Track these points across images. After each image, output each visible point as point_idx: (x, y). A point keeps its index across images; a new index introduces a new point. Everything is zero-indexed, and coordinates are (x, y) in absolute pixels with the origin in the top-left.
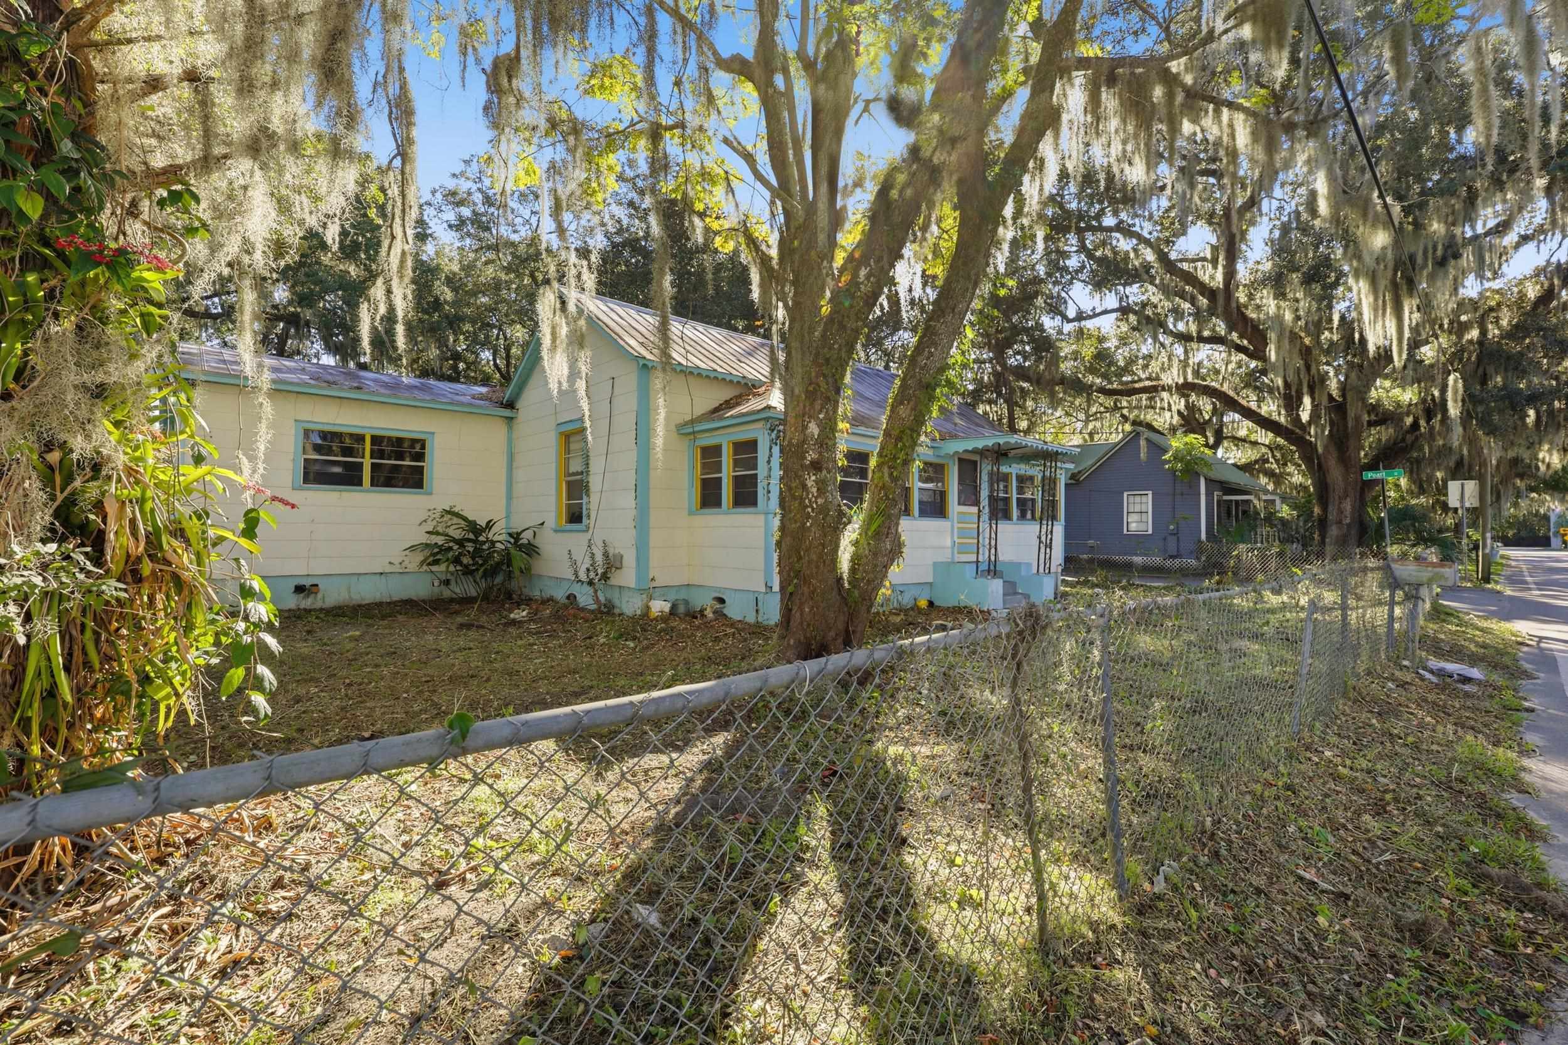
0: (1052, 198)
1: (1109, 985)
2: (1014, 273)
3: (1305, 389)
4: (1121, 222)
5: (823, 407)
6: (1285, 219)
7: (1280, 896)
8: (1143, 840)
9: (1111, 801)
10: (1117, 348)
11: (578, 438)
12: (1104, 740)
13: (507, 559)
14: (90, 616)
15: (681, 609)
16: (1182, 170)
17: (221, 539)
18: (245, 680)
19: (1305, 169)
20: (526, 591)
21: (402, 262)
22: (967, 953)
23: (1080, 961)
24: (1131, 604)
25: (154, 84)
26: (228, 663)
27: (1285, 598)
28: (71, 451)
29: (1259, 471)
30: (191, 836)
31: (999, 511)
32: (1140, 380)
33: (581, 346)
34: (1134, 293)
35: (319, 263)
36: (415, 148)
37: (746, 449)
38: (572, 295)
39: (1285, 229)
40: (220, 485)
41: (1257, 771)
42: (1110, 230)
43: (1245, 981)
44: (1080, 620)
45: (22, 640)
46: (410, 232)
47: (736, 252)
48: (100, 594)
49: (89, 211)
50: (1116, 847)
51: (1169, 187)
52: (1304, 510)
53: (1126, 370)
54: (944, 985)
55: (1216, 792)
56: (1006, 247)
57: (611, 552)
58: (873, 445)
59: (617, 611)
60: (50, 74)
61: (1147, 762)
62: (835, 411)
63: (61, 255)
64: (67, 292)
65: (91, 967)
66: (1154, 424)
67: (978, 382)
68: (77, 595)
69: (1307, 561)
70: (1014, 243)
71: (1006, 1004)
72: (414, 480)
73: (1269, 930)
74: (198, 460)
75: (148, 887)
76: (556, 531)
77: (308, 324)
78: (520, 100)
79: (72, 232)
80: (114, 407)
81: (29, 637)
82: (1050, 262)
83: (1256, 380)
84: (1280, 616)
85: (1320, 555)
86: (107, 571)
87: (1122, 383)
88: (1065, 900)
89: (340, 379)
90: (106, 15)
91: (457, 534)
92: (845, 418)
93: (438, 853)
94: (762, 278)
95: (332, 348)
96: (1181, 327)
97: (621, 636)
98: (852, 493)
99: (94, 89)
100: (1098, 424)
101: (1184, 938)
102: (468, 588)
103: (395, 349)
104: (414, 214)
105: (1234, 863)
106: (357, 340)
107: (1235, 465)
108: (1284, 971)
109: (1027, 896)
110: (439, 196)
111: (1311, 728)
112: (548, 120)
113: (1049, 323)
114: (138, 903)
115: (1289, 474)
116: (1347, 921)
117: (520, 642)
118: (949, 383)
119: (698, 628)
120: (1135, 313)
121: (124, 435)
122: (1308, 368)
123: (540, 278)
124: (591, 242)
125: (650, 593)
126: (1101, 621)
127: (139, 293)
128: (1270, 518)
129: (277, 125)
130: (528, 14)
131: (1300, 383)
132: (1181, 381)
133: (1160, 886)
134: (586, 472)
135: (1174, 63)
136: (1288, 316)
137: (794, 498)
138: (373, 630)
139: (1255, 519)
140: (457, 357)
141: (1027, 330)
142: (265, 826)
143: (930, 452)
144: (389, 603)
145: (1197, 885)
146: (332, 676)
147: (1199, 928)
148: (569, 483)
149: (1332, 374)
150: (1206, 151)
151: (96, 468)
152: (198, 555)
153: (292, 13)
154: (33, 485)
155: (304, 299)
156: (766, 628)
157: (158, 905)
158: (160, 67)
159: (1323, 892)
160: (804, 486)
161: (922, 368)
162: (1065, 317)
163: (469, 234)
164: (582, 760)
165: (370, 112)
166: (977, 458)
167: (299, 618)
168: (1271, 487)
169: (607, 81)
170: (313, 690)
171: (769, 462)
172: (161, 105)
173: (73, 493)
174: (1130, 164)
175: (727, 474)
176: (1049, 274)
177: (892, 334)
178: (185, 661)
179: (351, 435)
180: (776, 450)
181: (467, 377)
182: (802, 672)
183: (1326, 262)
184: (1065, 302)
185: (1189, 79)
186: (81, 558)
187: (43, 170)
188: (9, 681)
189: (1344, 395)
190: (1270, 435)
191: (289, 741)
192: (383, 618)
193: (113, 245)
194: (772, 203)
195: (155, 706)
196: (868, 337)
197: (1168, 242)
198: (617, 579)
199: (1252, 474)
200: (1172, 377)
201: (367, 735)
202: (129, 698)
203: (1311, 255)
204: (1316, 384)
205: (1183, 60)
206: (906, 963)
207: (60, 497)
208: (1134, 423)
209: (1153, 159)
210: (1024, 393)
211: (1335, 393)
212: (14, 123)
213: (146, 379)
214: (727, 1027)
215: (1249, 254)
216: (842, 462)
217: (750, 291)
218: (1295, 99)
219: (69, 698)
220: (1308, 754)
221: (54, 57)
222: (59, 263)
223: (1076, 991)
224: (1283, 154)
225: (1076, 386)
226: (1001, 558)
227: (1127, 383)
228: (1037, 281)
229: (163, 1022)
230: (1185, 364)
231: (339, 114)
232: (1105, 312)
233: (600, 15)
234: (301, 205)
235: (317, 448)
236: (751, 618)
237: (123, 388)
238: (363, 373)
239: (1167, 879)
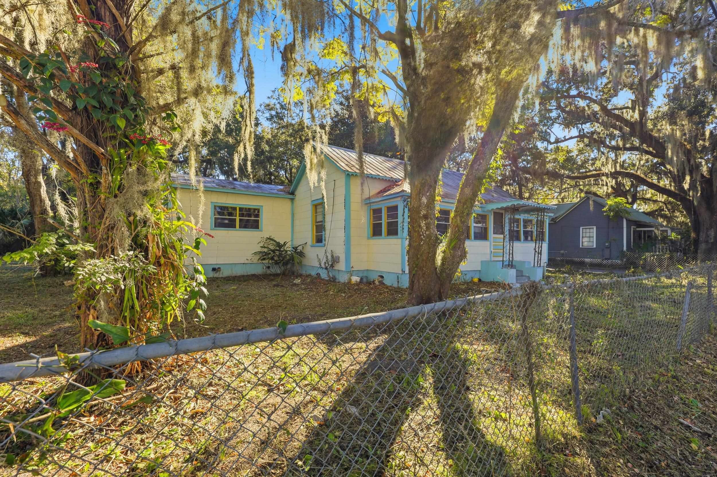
0: (543, 84)
1: (573, 464)
2: (522, 122)
3: (687, 172)
4: (580, 92)
5: (428, 190)
6: (676, 83)
7: (669, 431)
8: (591, 397)
9: (574, 377)
10: (577, 155)
11: (321, 206)
12: (570, 348)
13: (292, 258)
14: (144, 279)
15: (365, 280)
16: (615, 62)
17: (187, 250)
18: (196, 305)
19: (690, 55)
20: (300, 272)
21: (250, 135)
22: (500, 441)
23: (558, 452)
24: (586, 282)
25: (161, 72)
26: (191, 298)
27: (674, 281)
28: (137, 216)
29: (658, 216)
30: (180, 363)
31: (514, 237)
32: (590, 171)
33: (322, 167)
34: (587, 127)
35: (218, 138)
36: (254, 88)
37: (393, 210)
38: (319, 146)
39: (677, 88)
40: (186, 229)
41: (657, 368)
42: (574, 97)
43: (648, 471)
44: (558, 289)
45: (123, 287)
46: (253, 123)
47: (388, 122)
48: (147, 270)
49: (141, 124)
50: (577, 400)
51: (608, 72)
52: (685, 235)
53: (582, 166)
54: (489, 455)
55: (632, 377)
56: (519, 110)
57: (335, 255)
58: (452, 207)
59: (337, 281)
60: (126, 72)
61: (594, 360)
62: (434, 191)
63: (131, 141)
64: (134, 156)
65: (148, 409)
66: (598, 193)
67: (503, 175)
68: (140, 271)
69: (686, 261)
70: (524, 107)
71: (519, 467)
72: (255, 225)
73: (663, 447)
74: (179, 219)
75: (166, 382)
76: (312, 246)
77: (214, 163)
78: (295, 62)
79: (135, 132)
80: (150, 199)
81: (125, 286)
82: (541, 115)
83: (656, 169)
84: (670, 290)
85: (695, 258)
86: (150, 262)
87: (580, 173)
88: (550, 422)
89: (227, 185)
90: (144, 47)
91: (272, 247)
92: (439, 195)
93: (269, 377)
94: (400, 132)
95: (224, 173)
96: (614, 143)
97: (339, 291)
98: (443, 229)
99: (140, 76)
100: (567, 194)
101: (613, 447)
102: (277, 270)
103: (247, 171)
104: (254, 116)
105: (642, 413)
106: (233, 168)
107: (644, 213)
108: (671, 469)
109: (530, 419)
110: (263, 107)
111: (688, 348)
112: (307, 70)
113: (541, 145)
114: (163, 387)
115: (676, 217)
116: (710, 447)
117: (298, 293)
118: (490, 177)
119: (372, 289)
120: (587, 137)
121: (154, 210)
122: (689, 161)
123: (304, 138)
124: (325, 122)
125: (351, 273)
126: (570, 290)
127: (157, 155)
128: (665, 239)
129: (204, 84)
130: (299, 25)
131: (684, 169)
132: (613, 170)
133: (600, 420)
134: (323, 221)
135: (612, 8)
136: (678, 134)
137: (415, 231)
138: (241, 286)
139: (656, 240)
140: (271, 174)
141: (529, 149)
142: (205, 362)
143: (480, 209)
144: (247, 276)
145: (621, 421)
146: (226, 304)
147: (622, 442)
148: (316, 226)
149: (703, 163)
150: (629, 51)
151: (145, 223)
152: (179, 256)
153: (209, 37)
154: (125, 229)
155: (212, 153)
156: (402, 289)
157: (169, 389)
158: (162, 65)
159: (694, 431)
160: (420, 226)
161: (476, 170)
162: (549, 142)
163: (275, 122)
164: (324, 343)
165: (237, 75)
166: (503, 212)
167: (214, 281)
168: (665, 223)
169: (331, 50)
170: (220, 310)
171: (403, 215)
172: (162, 80)
173: (138, 232)
174: (586, 62)
175: (384, 221)
176: (541, 121)
177: (460, 155)
178: (176, 297)
179: (231, 208)
180: (406, 210)
181: (275, 182)
182: (423, 310)
183: (703, 104)
184: (550, 134)
185: (620, 15)
186: (141, 257)
187: (125, 110)
188: (119, 302)
189: (711, 175)
190: (665, 197)
191: (212, 330)
192: (245, 281)
193: (148, 136)
194: (404, 98)
195: (166, 312)
196: (450, 156)
197: (606, 100)
198: (338, 267)
199: (654, 217)
200: (609, 168)
201: (240, 328)
202: (158, 310)
203: (693, 100)
204: (695, 169)
205: (617, 6)
206: (470, 443)
207: (134, 234)
208: (586, 193)
209: (600, 58)
210: (527, 180)
211: (705, 174)
212: (115, 92)
213: (161, 188)
214: (389, 461)
215: (654, 103)
216: (437, 215)
217: (395, 139)
218: (684, 18)
219: (138, 309)
220: (686, 361)
221: (127, 65)
222: (131, 145)
223: (555, 465)
224: (676, 48)
225: (554, 175)
226: (515, 259)
227: (583, 173)
228: (535, 125)
229: (173, 433)
230: (615, 162)
231: (226, 77)
232: (571, 138)
233: (329, 22)
234: (212, 115)
235: (219, 213)
236: (395, 285)
237: (153, 192)
238: (235, 182)
239: (604, 417)
